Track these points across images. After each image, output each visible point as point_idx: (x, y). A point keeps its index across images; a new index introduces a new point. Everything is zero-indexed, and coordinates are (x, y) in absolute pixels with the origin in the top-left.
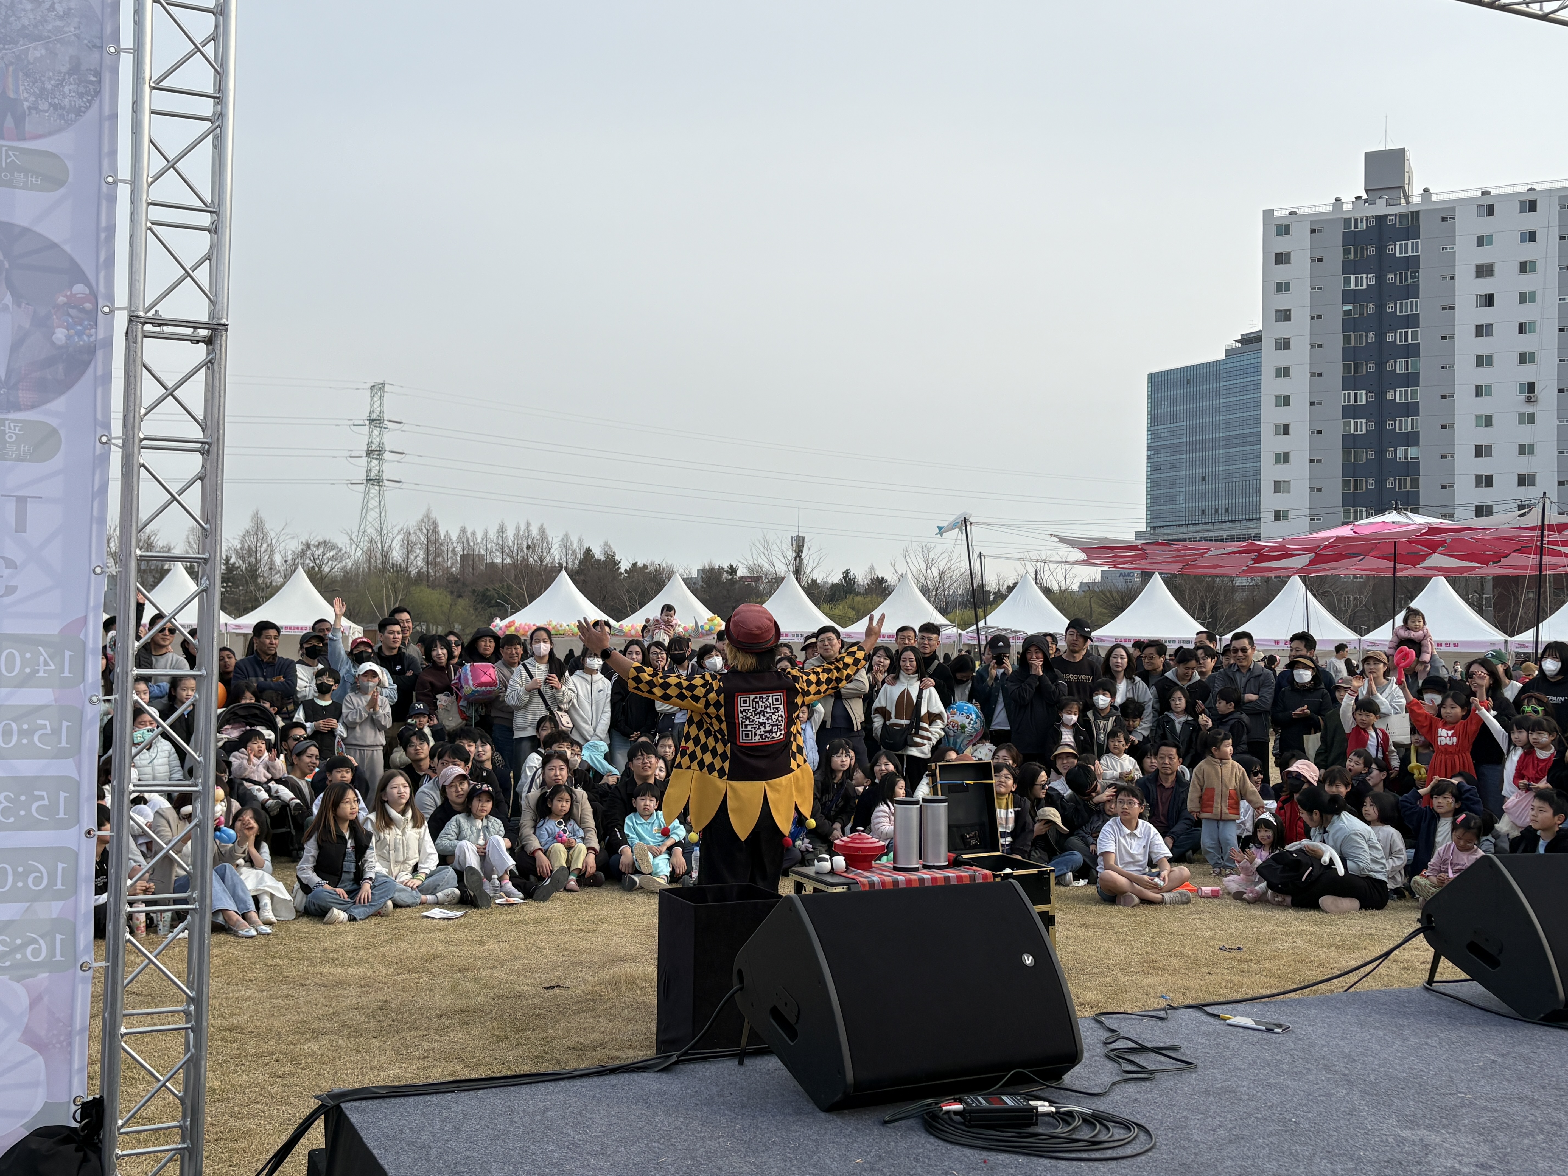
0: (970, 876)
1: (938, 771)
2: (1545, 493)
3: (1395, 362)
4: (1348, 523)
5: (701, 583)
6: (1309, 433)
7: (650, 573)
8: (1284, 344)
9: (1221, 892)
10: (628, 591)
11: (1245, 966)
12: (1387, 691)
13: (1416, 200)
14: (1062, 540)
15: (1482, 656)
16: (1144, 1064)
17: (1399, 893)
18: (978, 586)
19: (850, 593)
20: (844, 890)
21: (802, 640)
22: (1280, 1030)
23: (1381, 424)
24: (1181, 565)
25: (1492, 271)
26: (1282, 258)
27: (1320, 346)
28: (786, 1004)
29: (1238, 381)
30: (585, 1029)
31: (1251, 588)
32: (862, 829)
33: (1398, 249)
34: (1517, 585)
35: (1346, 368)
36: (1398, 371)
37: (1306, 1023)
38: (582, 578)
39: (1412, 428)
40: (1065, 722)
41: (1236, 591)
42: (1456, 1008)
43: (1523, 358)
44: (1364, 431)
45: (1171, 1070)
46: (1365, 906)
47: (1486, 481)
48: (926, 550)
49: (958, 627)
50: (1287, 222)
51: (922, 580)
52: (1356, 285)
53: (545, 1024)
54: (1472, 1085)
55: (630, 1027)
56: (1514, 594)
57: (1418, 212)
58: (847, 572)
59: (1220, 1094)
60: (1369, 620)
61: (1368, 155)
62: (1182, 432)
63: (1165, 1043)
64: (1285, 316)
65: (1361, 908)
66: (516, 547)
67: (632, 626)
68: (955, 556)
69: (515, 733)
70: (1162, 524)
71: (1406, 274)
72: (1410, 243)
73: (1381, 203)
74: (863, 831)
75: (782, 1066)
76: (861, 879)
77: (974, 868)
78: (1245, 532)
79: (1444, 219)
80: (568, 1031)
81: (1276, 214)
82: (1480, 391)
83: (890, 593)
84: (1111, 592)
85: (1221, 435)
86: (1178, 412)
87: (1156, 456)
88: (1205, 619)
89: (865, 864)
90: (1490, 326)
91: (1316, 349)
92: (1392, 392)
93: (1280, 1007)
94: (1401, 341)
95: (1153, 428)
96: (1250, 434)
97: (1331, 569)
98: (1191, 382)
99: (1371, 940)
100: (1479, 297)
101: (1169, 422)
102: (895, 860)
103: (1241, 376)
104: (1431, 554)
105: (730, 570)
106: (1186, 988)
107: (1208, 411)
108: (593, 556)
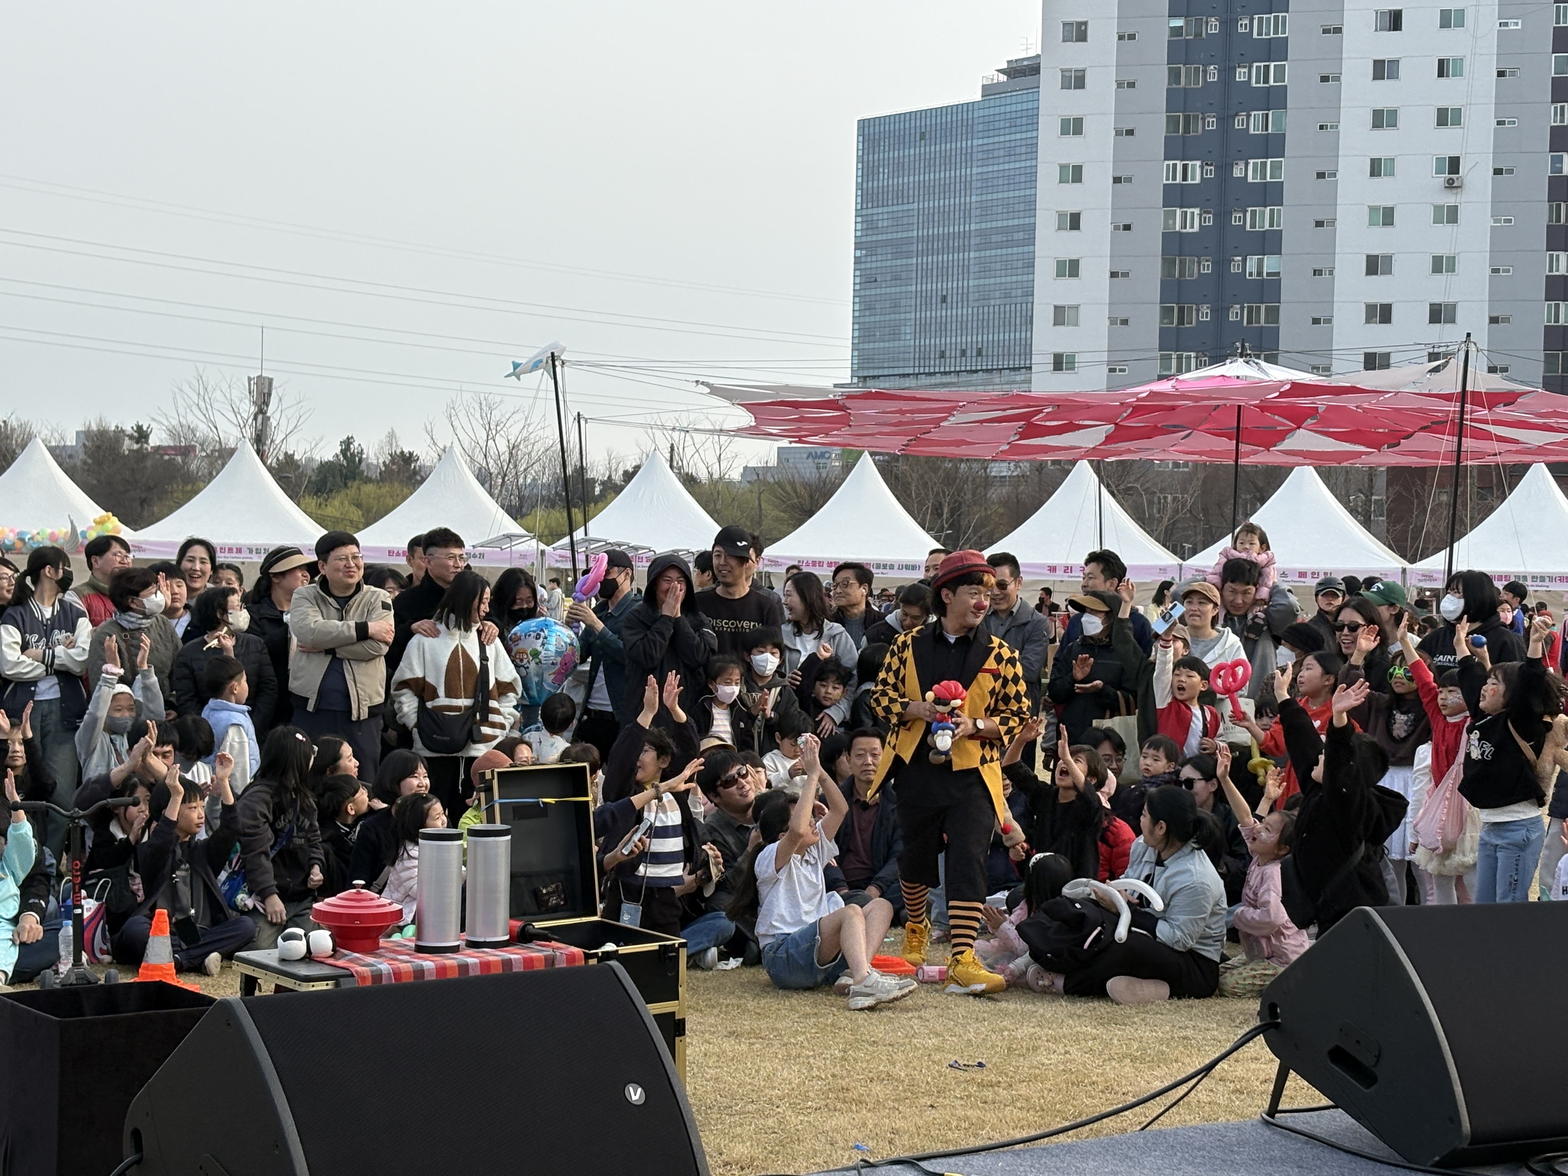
0: (546, 958)
1: (495, 783)
2: (1469, 335)
3: (1248, 116)
4: (1167, 377)
5: (82, 456)
6: (1110, 228)
8: (1076, 80)
11: (989, 1094)
14: (715, 391)
18: (575, 470)
19: (354, 479)
20: (329, 987)
23: (1222, 217)
24: (904, 440)
27: (1132, 85)
29: (1002, 139)
31: (1016, 481)
32: (363, 882)
34: (1424, 482)
35: (1172, 122)
36: (1252, 131)
39: (1271, 225)
41: (992, 485)
42: (1310, 1152)
43: (1444, 118)
44: (1196, 228)
46: (1178, 992)
47: (1382, 313)
48: (486, 407)
49: (540, 538)
51: (480, 458)
56: (1418, 496)
58: (347, 443)
60: (1196, 534)
62: (911, 220)
64: (1078, 32)
65: (1171, 996)
68: (535, 419)
70: (875, 372)
74: (363, 887)
76: (359, 969)
77: (553, 943)
78: (1005, 388)
82: (1376, 168)
83: (423, 480)
84: (792, 484)
85: (973, 227)
86: (906, 187)
87: (869, 259)
88: (942, 529)
89: (367, 943)
90: (1395, 63)
91: (1126, 90)
92: (1242, 165)
93: (1040, 1157)
94: (1258, 82)
95: (864, 212)
96: (1018, 228)
97: (1140, 450)
98: (927, 136)
99: (1185, 1047)
100: (1380, 14)
101: (890, 203)
102: (419, 935)
103: (1007, 131)
104: (1295, 429)
105: (136, 434)
106: (895, 1132)
107: (952, 186)
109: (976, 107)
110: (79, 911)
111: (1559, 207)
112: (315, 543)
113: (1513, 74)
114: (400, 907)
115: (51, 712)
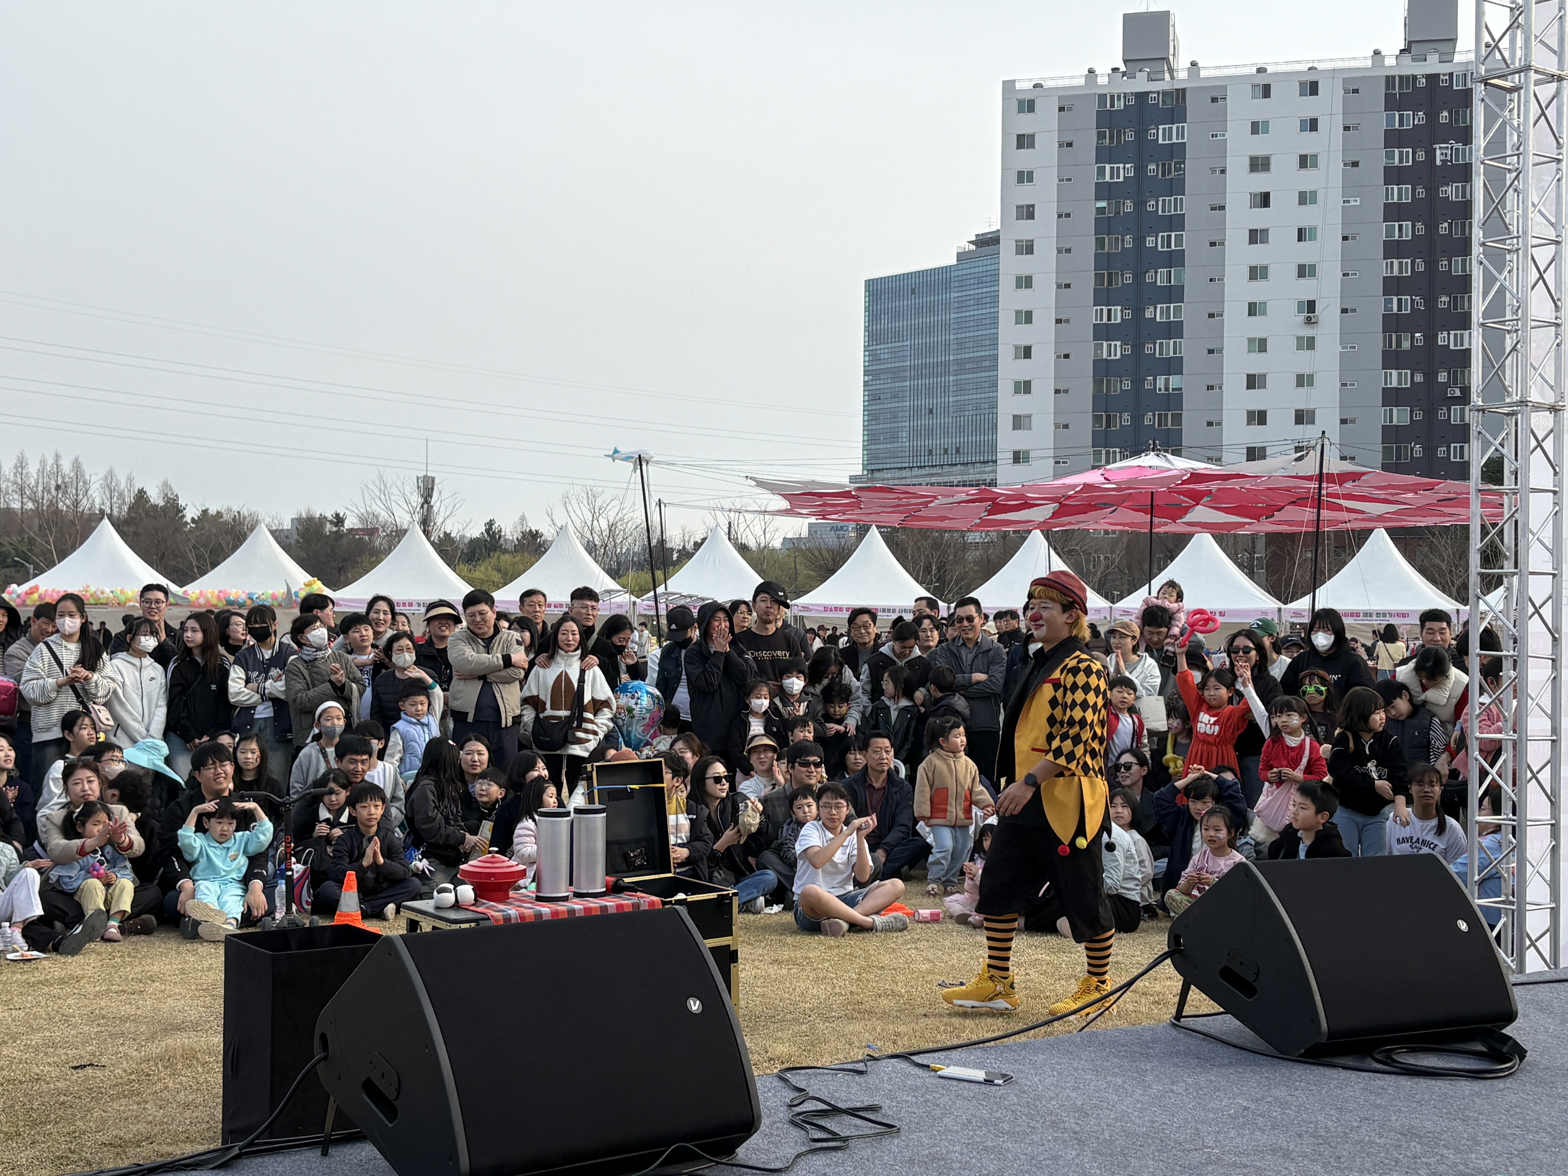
0: (633, 904)
1: (597, 773)
2: (1324, 432)
3: (1156, 273)
4: (1098, 467)
5: (295, 536)
6: (1053, 357)
7: (226, 523)
8: (1026, 248)
9: (942, 916)
10: (194, 547)
12: (1139, 669)
13: (1182, 75)
14: (760, 484)
15: (1247, 627)
16: (836, 1130)
17: (1151, 912)
18: (657, 543)
19: (495, 550)
20: (471, 927)
21: (423, 610)
22: (1001, 1082)
23: (1138, 348)
24: (902, 517)
25: (1269, 164)
26: (1024, 141)
27: (1068, 251)
28: (383, 1075)
29: (972, 292)
30: (126, 1119)
31: (987, 546)
33: (1161, 135)
34: (1293, 542)
35: (1099, 278)
36: (1159, 284)
37: (1033, 1072)
38: (132, 529)
39: (1175, 353)
40: (755, 710)
41: (969, 549)
42: (1206, 1047)
43: (1303, 271)
44: (1118, 356)
45: (868, 1136)
47: (1259, 418)
48: (591, 496)
49: (632, 593)
50: (1030, 96)
51: (588, 535)
52: (1112, 177)
53: (72, 1114)
54: (1221, 1137)
55: (187, 1114)
56: (1288, 553)
57: (1184, 90)
58: (491, 523)
59: (926, 1163)
60: (1122, 585)
61: (1126, 16)
62: (905, 353)
63: (863, 1102)
64: (1028, 212)
66: (40, 488)
67: (201, 593)
68: (627, 504)
69: (35, 734)
70: (881, 466)
71: (1170, 165)
72: (1174, 127)
73: (1142, 77)
74: (497, 852)
75: (379, 1156)
76: (494, 913)
77: (639, 894)
78: (978, 477)
79: (1214, 100)
80: (104, 1121)
81: (1018, 86)
82: (1253, 309)
83: (546, 550)
84: (820, 550)
85: (952, 358)
86: (900, 328)
87: (874, 383)
88: (931, 583)
89: (500, 895)
90: (1265, 232)
91: (1064, 255)
92: (1152, 309)
93: (1002, 1053)
94: (1162, 247)
95: (870, 348)
96: (985, 358)
97: (1078, 523)
98: (917, 291)
99: (1116, 969)
100: (1253, 196)
101: (889, 341)
102: (538, 889)
103: (976, 286)
104: (1194, 506)
105: (335, 520)
106: (898, 1035)
107: (936, 328)
108: (147, 501)
109: (952, 269)
110: (290, 873)
111: (1390, 336)
112: (462, 598)
113: (1354, 238)
114: (524, 867)
115: (266, 727)
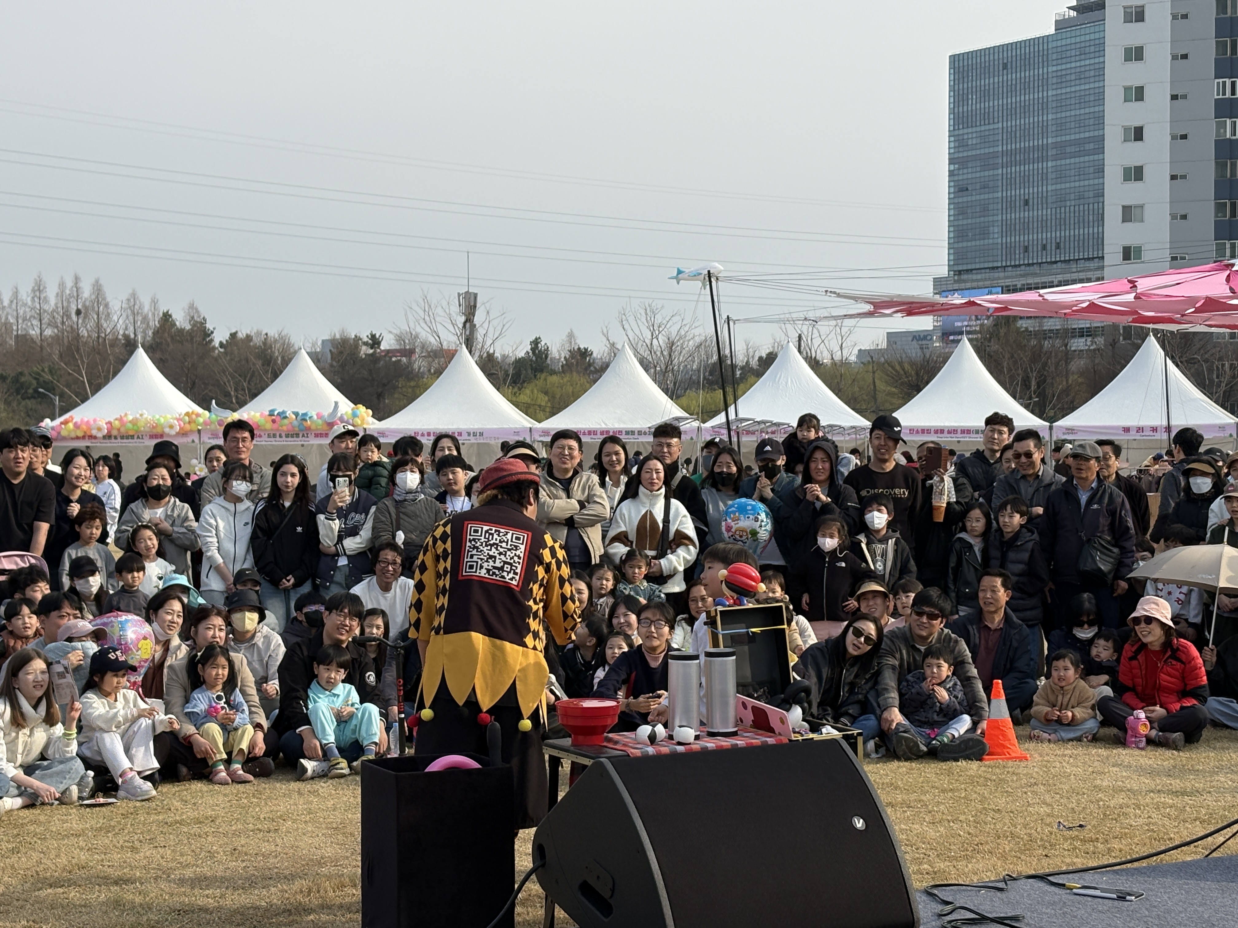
1: (719, 618)
4: (1222, 267)
6: (1169, 138)
7: (255, 347)
8: (1136, 15)
19: (542, 371)
22: (1133, 898)
27: (1185, 16)
28: (598, 877)
29: (1073, 65)
35: (1221, 47)
37: (1162, 890)
41: (1072, 359)
48: (650, 312)
51: (645, 352)
58: (536, 342)
62: (997, 137)
63: (1006, 913)
66: (60, 313)
70: (969, 267)
83: (601, 372)
84: (901, 363)
85: (1050, 141)
86: (991, 110)
87: (961, 172)
88: (1030, 399)
91: (1180, 21)
95: (956, 132)
96: (1089, 140)
98: (1009, 66)
101: (978, 124)
103: (1078, 58)
105: (370, 341)
107: (1031, 107)
108: (173, 324)
109: (1050, 40)
